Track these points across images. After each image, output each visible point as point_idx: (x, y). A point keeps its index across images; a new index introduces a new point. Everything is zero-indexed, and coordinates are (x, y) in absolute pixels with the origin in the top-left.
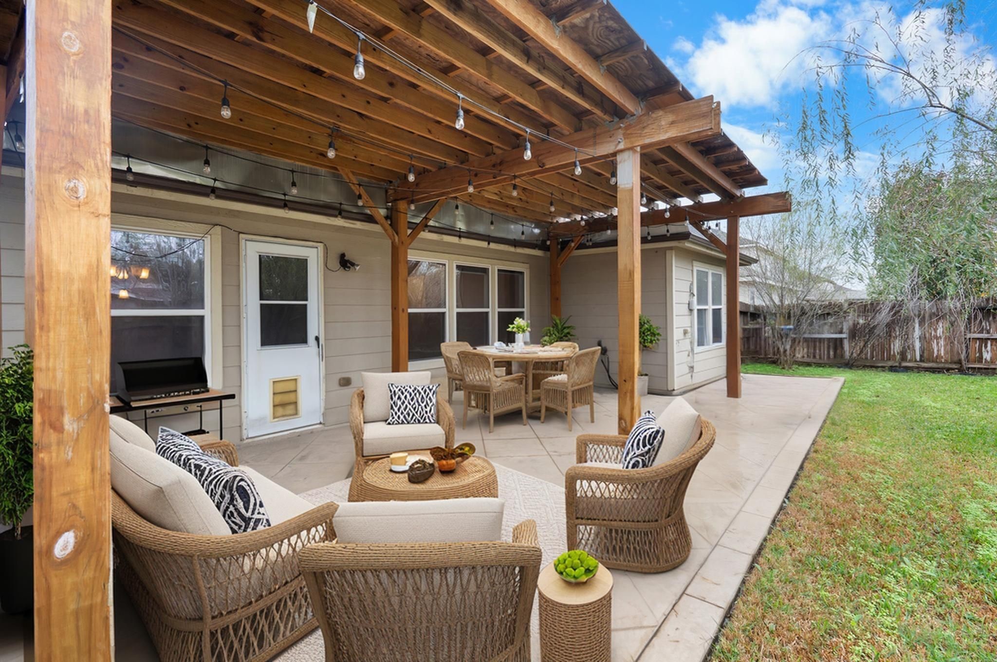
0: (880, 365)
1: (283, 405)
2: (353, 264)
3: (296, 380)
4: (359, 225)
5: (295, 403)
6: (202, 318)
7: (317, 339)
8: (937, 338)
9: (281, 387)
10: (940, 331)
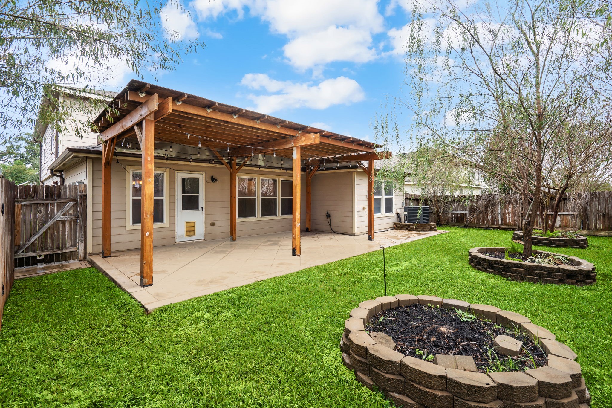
0: (483, 226)
1: (190, 231)
2: (216, 180)
3: (194, 223)
4: (218, 166)
5: (194, 231)
6: (163, 200)
7: (202, 208)
8: (509, 213)
9: (189, 225)
10: (510, 210)
